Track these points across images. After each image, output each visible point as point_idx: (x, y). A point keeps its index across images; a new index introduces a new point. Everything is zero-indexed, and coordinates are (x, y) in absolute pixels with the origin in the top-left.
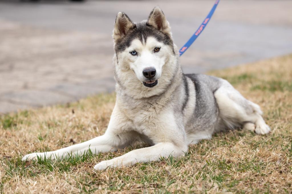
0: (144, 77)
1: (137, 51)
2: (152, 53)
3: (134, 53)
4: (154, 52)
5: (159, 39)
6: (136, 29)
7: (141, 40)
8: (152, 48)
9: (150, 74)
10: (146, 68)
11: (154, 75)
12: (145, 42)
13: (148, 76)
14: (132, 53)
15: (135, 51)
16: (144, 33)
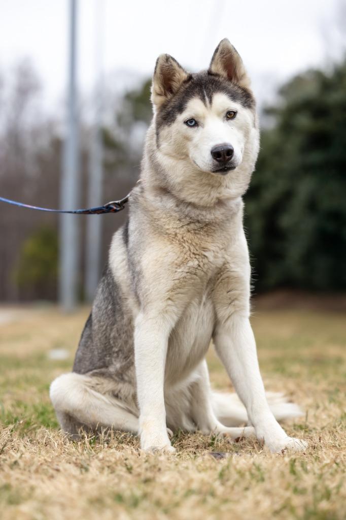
0: (214, 161)
1: (196, 119)
2: (224, 121)
3: (193, 123)
4: (225, 118)
5: (234, 97)
6: (192, 80)
7: (203, 99)
8: (223, 112)
9: (225, 155)
10: (217, 145)
11: (230, 157)
12: (211, 102)
13: (221, 159)
14: (189, 123)
15: (194, 120)
16: (206, 88)
